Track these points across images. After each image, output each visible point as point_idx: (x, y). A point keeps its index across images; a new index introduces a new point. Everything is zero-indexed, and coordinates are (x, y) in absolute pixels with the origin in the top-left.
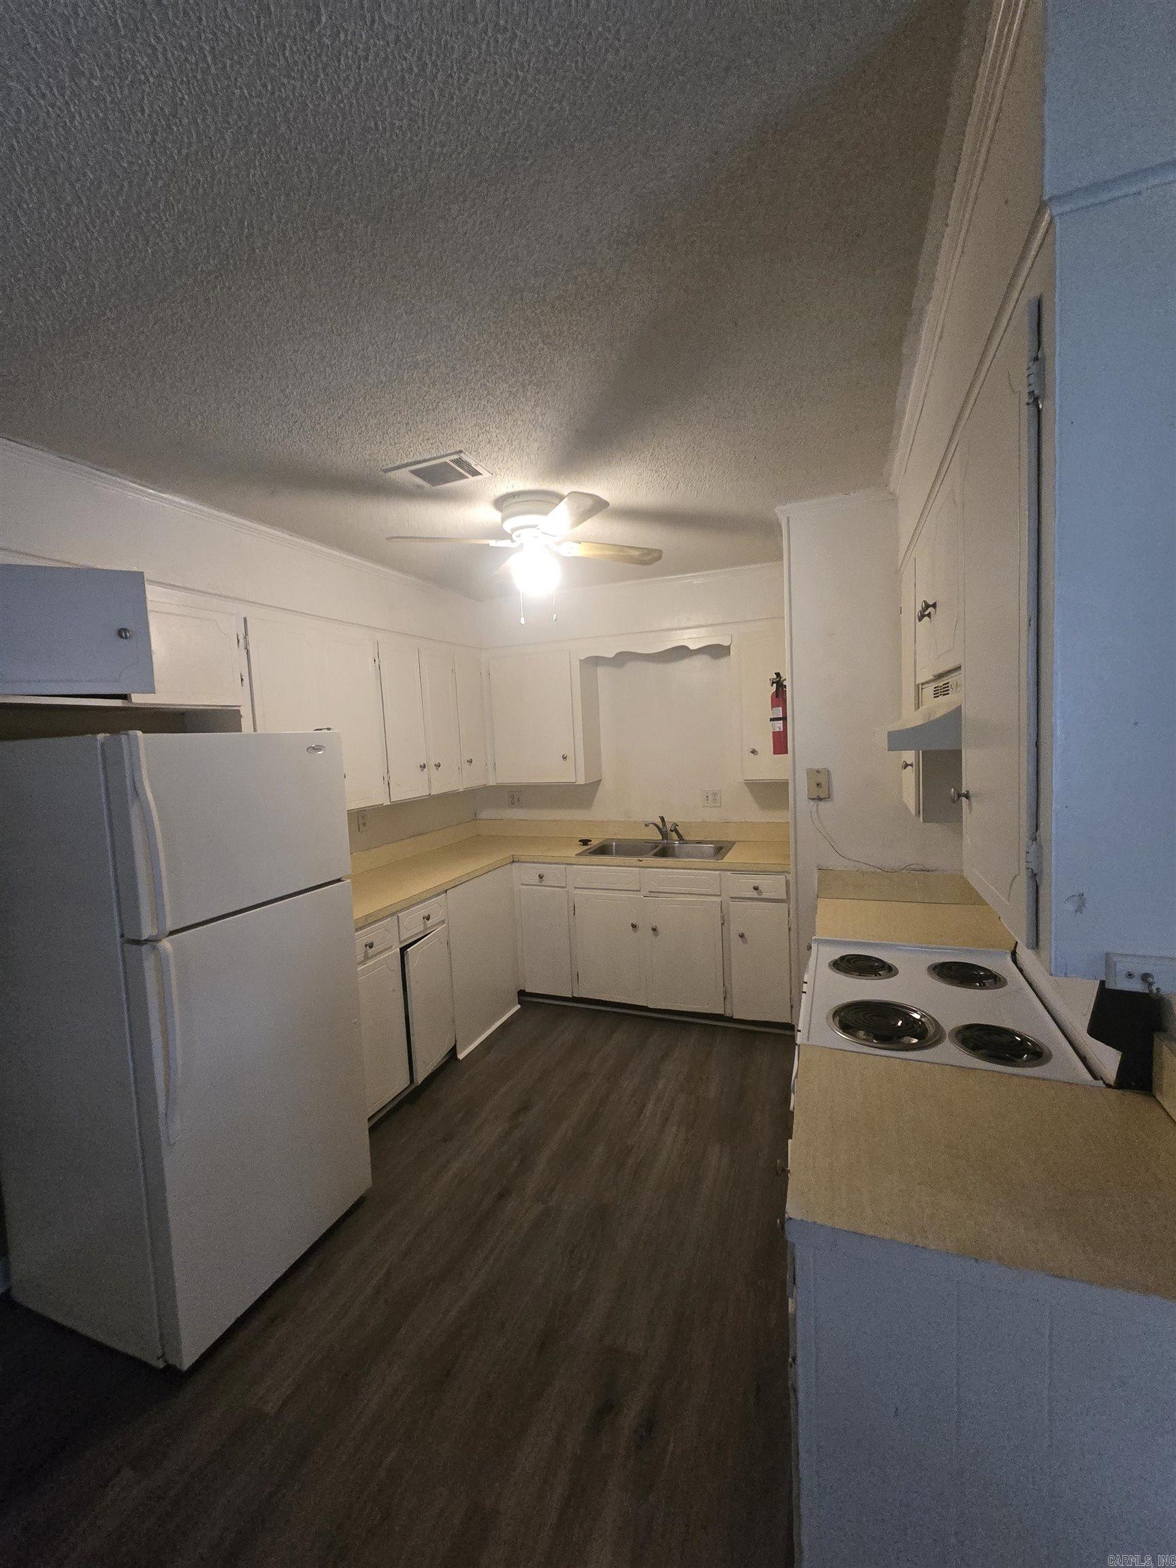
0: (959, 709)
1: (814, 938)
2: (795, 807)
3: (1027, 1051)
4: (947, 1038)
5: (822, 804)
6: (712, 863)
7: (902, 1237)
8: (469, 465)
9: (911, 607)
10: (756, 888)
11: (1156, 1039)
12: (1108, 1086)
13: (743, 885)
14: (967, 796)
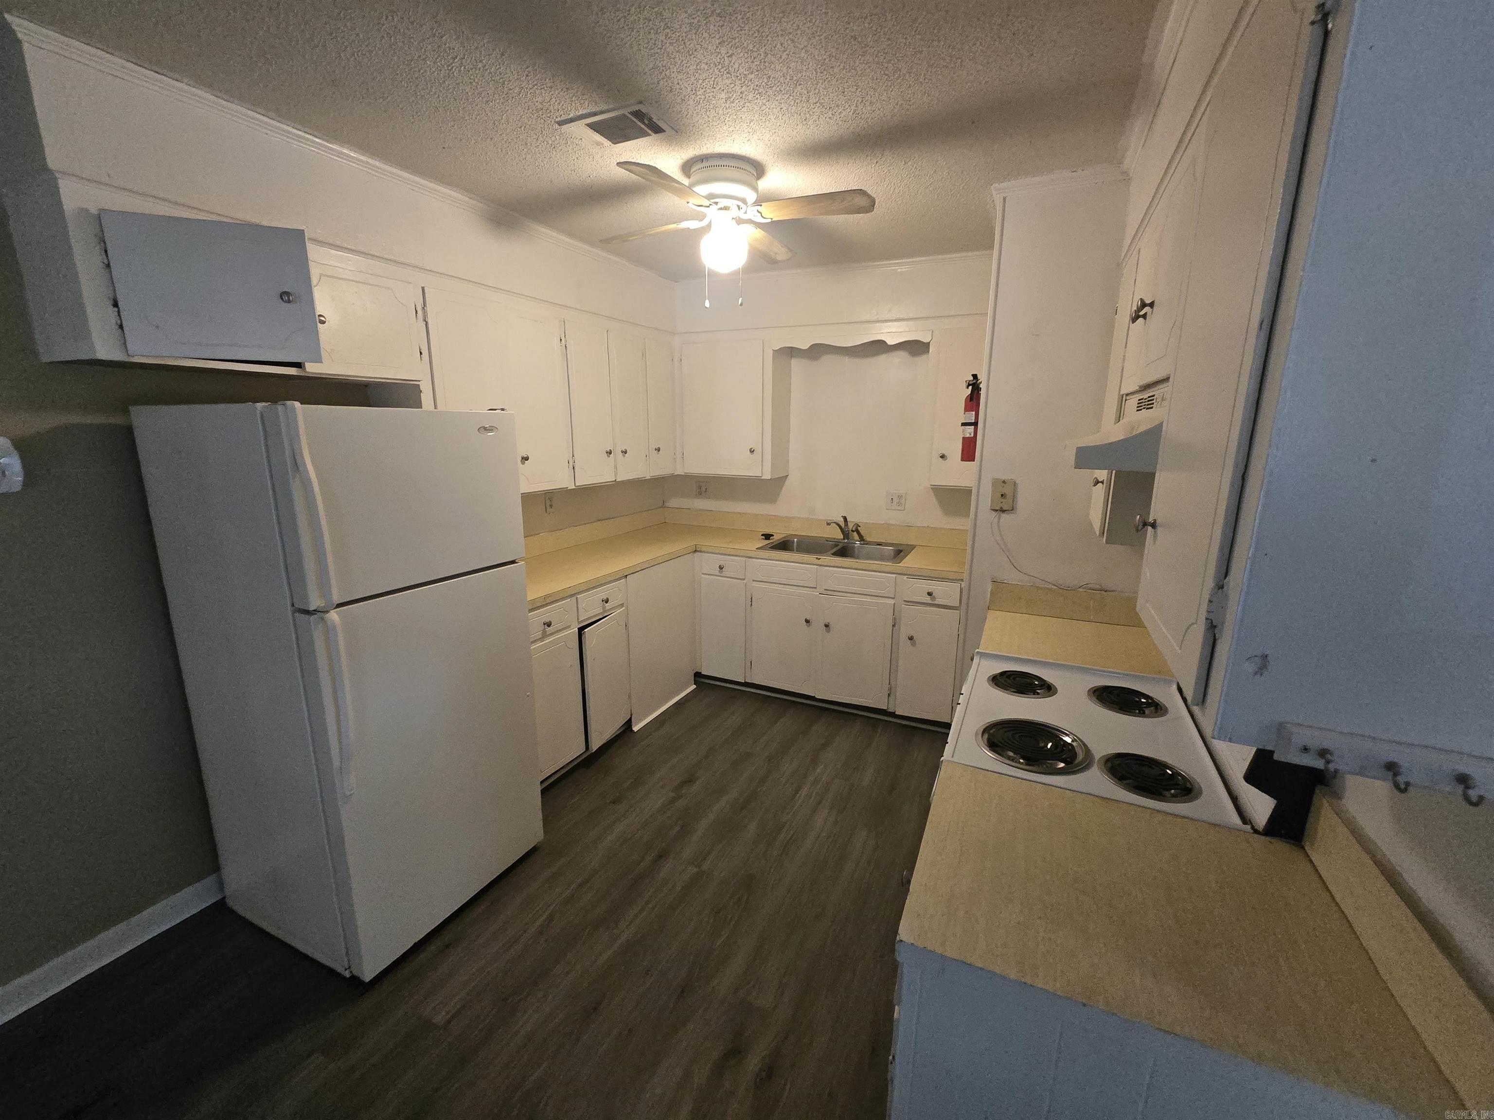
0: (1161, 425)
1: (977, 650)
2: (976, 515)
3: (1176, 786)
4: (1096, 764)
5: (1004, 515)
6: (889, 565)
7: (1013, 975)
8: (650, 119)
9: (1128, 307)
10: (930, 594)
11: (1317, 791)
12: (1256, 831)
13: (918, 589)
14: (1154, 525)
